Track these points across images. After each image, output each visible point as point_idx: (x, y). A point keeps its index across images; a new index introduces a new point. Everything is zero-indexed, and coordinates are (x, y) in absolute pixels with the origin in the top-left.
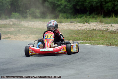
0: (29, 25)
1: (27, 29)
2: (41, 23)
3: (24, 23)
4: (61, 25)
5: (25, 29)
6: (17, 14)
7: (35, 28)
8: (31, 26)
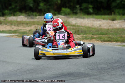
0: (77, 22)
1: (73, 27)
2: (91, 21)
3: (72, 20)
4: (114, 23)
5: (72, 27)
6: (68, 10)
7: (83, 27)
8: (79, 24)
